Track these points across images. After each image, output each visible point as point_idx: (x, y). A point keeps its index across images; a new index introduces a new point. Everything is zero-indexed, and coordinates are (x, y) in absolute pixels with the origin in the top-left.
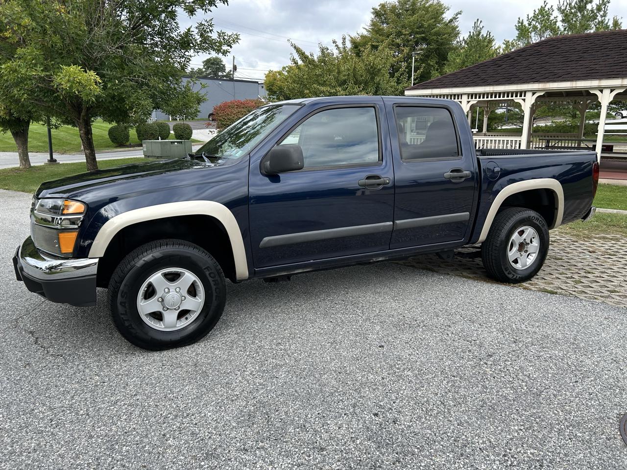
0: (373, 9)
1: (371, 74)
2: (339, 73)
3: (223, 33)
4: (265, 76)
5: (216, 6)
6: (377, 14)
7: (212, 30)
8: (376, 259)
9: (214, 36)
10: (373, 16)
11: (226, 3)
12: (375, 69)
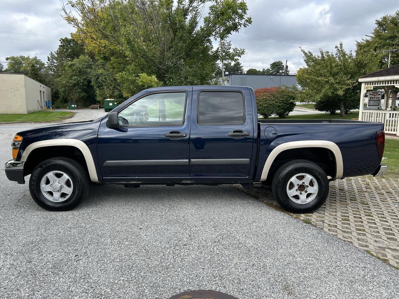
0: (376, 21)
1: (358, 67)
2: (331, 67)
3: (236, 49)
4: (297, 72)
5: (231, 34)
6: (380, 24)
7: (230, 48)
8: (186, 182)
9: (231, 51)
10: (376, 26)
11: (237, 31)
12: (362, 63)
